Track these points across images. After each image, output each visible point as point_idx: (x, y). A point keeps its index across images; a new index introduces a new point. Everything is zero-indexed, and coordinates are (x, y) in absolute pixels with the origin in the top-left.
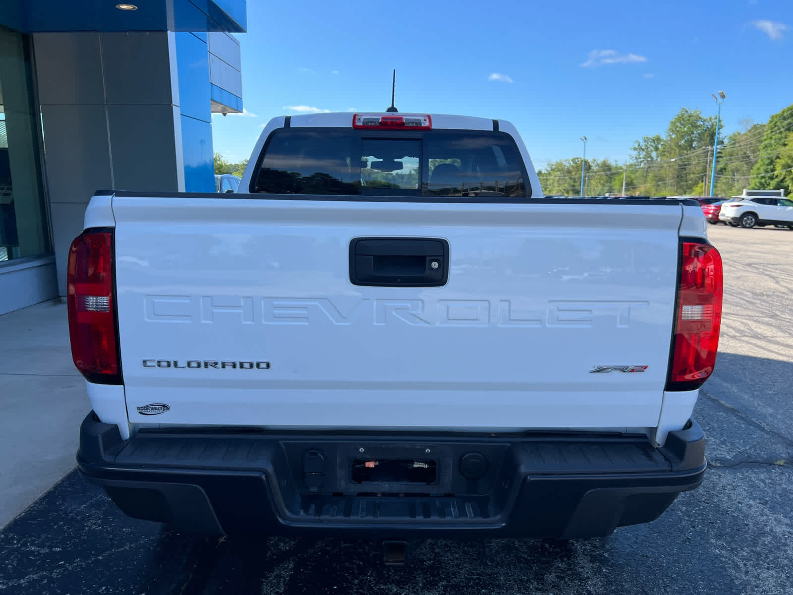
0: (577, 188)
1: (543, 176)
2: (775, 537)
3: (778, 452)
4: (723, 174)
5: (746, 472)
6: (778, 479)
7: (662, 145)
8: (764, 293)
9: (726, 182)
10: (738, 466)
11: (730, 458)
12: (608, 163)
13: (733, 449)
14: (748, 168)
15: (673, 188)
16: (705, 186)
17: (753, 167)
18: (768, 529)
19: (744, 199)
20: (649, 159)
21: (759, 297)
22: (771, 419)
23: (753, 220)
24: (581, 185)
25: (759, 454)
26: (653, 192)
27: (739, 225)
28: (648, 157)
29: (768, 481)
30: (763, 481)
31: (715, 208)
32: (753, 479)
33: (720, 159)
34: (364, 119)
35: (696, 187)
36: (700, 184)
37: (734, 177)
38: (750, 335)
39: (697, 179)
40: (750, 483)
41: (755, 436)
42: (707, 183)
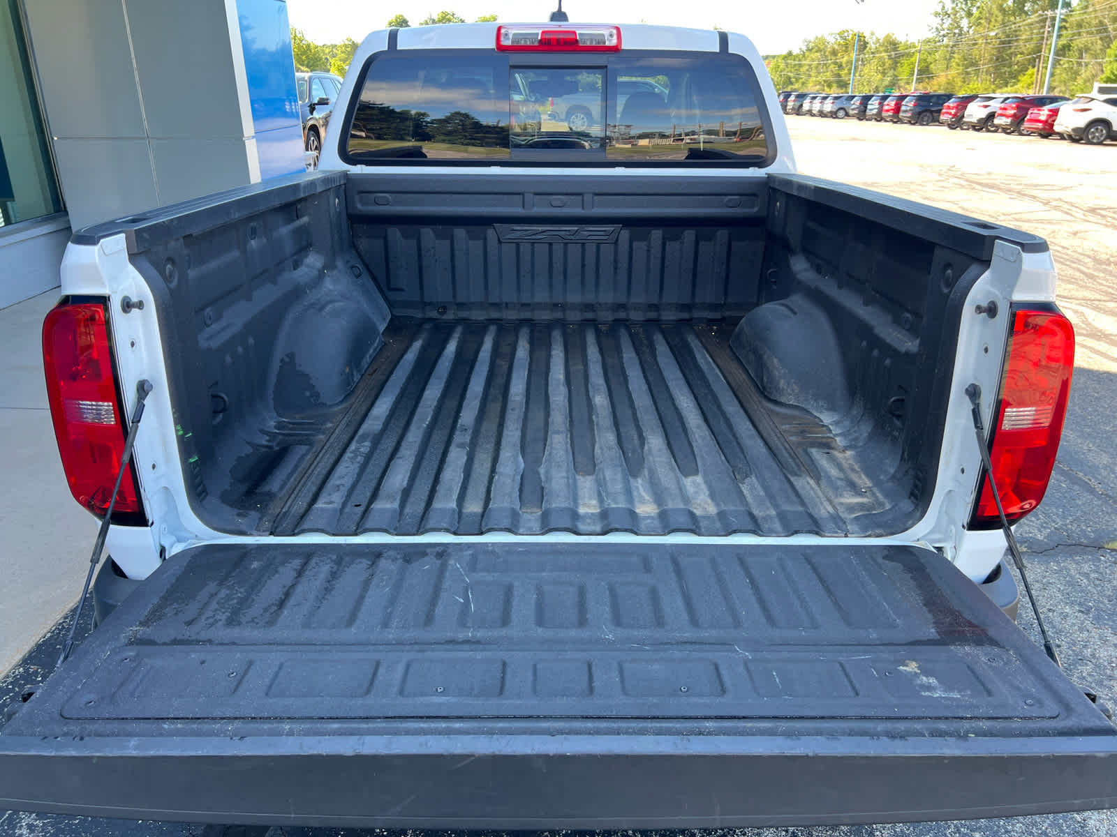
0: (845, 78)
1: (794, 60)
2: (1097, 666)
3: (1110, 529)
4: (1064, 56)
5: (1064, 561)
6: (1108, 572)
7: (978, 8)
8: (1112, 259)
9: (1069, 67)
10: (1052, 551)
11: (1042, 538)
12: (894, 37)
13: (1047, 524)
14: (1103, 45)
15: (989, 77)
16: (1038, 74)
17: (1111, 45)
18: (1088, 652)
19: (1093, 99)
20: (957, 31)
21: (1104, 267)
22: (1104, 473)
23: (1104, 132)
24: (850, 74)
25: (1082, 530)
26: (960, 84)
27: (1082, 139)
28: (956, 28)
29: (1093, 575)
30: (1087, 575)
31: (1051, 113)
32: (1072, 572)
33: (1064, 32)
34: (514, 34)
35: (1024, 75)
36: (1030, 71)
37: (1080, 60)
38: (1084, 332)
39: (1026, 62)
40: (1067, 579)
41: (1080, 503)
42: (1041, 69)
